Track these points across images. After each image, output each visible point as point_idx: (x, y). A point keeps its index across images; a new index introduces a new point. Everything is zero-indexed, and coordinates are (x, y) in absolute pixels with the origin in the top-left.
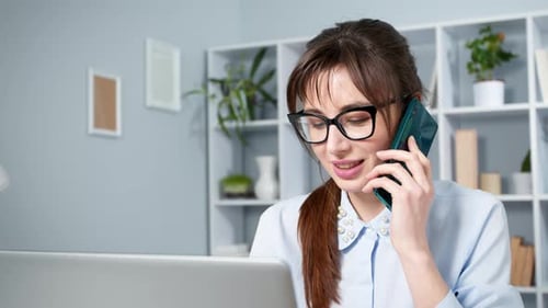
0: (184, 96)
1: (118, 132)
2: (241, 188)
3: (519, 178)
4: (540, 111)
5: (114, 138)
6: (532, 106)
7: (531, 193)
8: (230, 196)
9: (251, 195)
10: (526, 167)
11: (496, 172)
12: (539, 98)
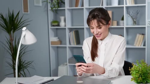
0: (43, 2)
1: (29, 13)
2: (56, 24)
3: (121, 22)
4: (126, 7)
5: (28, 14)
6: (125, 6)
7: (124, 25)
8: (54, 26)
9: (59, 25)
10: (123, 19)
11: (116, 20)
12: (126, 4)
